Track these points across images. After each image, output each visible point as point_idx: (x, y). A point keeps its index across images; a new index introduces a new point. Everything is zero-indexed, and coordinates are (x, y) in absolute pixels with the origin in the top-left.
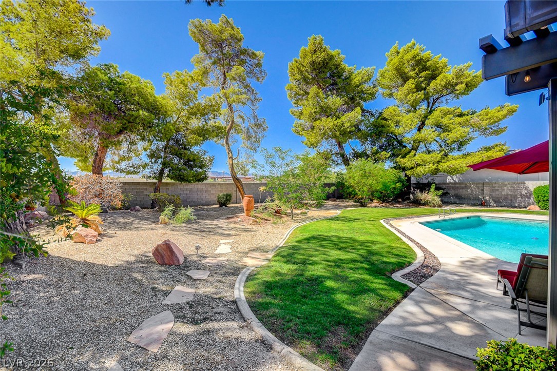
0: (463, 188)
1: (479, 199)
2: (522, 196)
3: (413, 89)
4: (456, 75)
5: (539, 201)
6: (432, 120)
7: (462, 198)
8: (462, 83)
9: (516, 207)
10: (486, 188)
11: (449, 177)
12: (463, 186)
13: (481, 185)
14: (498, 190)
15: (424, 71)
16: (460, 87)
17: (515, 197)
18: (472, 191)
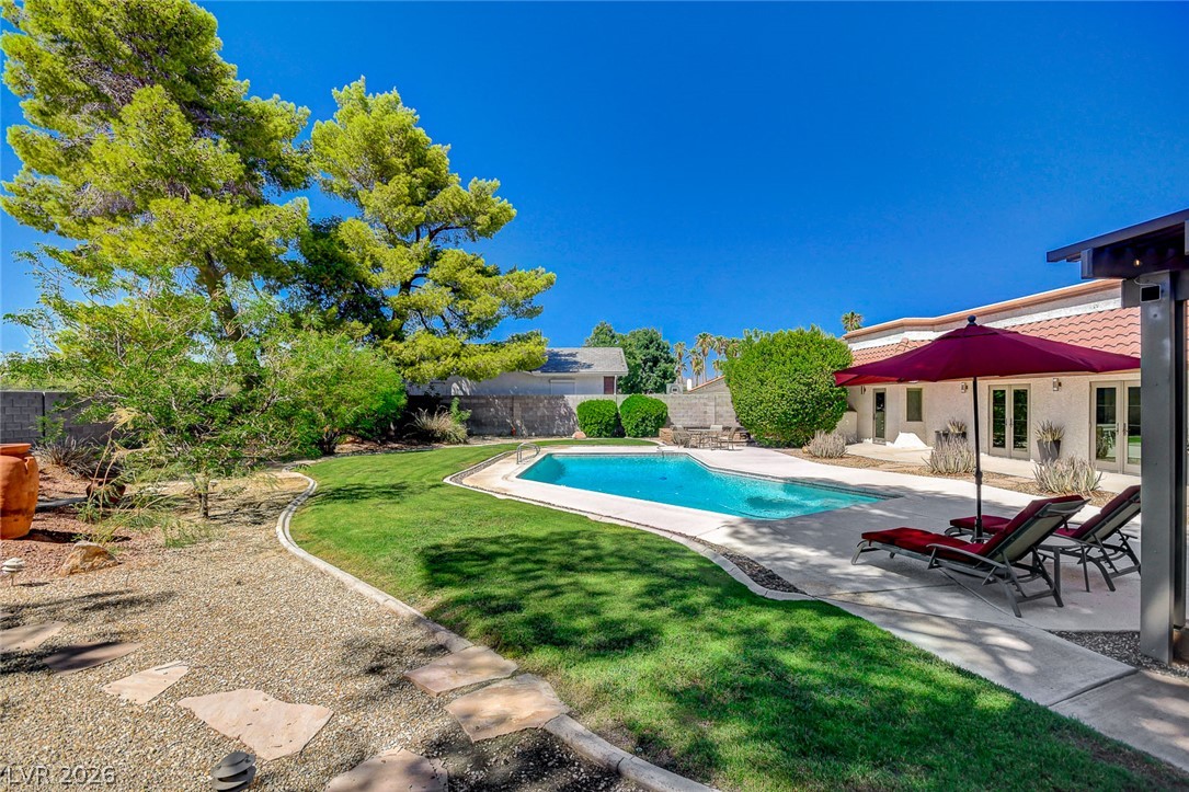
0: (482, 405)
1: (505, 425)
2: (561, 417)
3: (405, 196)
4: (476, 196)
5: (586, 425)
6: (444, 271)
7: (482, 424)
8: (485, 214)
9: (553, 435)
10: (516, 405)
11: (455, 385)
12: (483, 401)
13: (509, 401)
14: (531, 409)
15: (421, 165)
16: (483, 220)
17: (553, 419)
18: (497, 410)
